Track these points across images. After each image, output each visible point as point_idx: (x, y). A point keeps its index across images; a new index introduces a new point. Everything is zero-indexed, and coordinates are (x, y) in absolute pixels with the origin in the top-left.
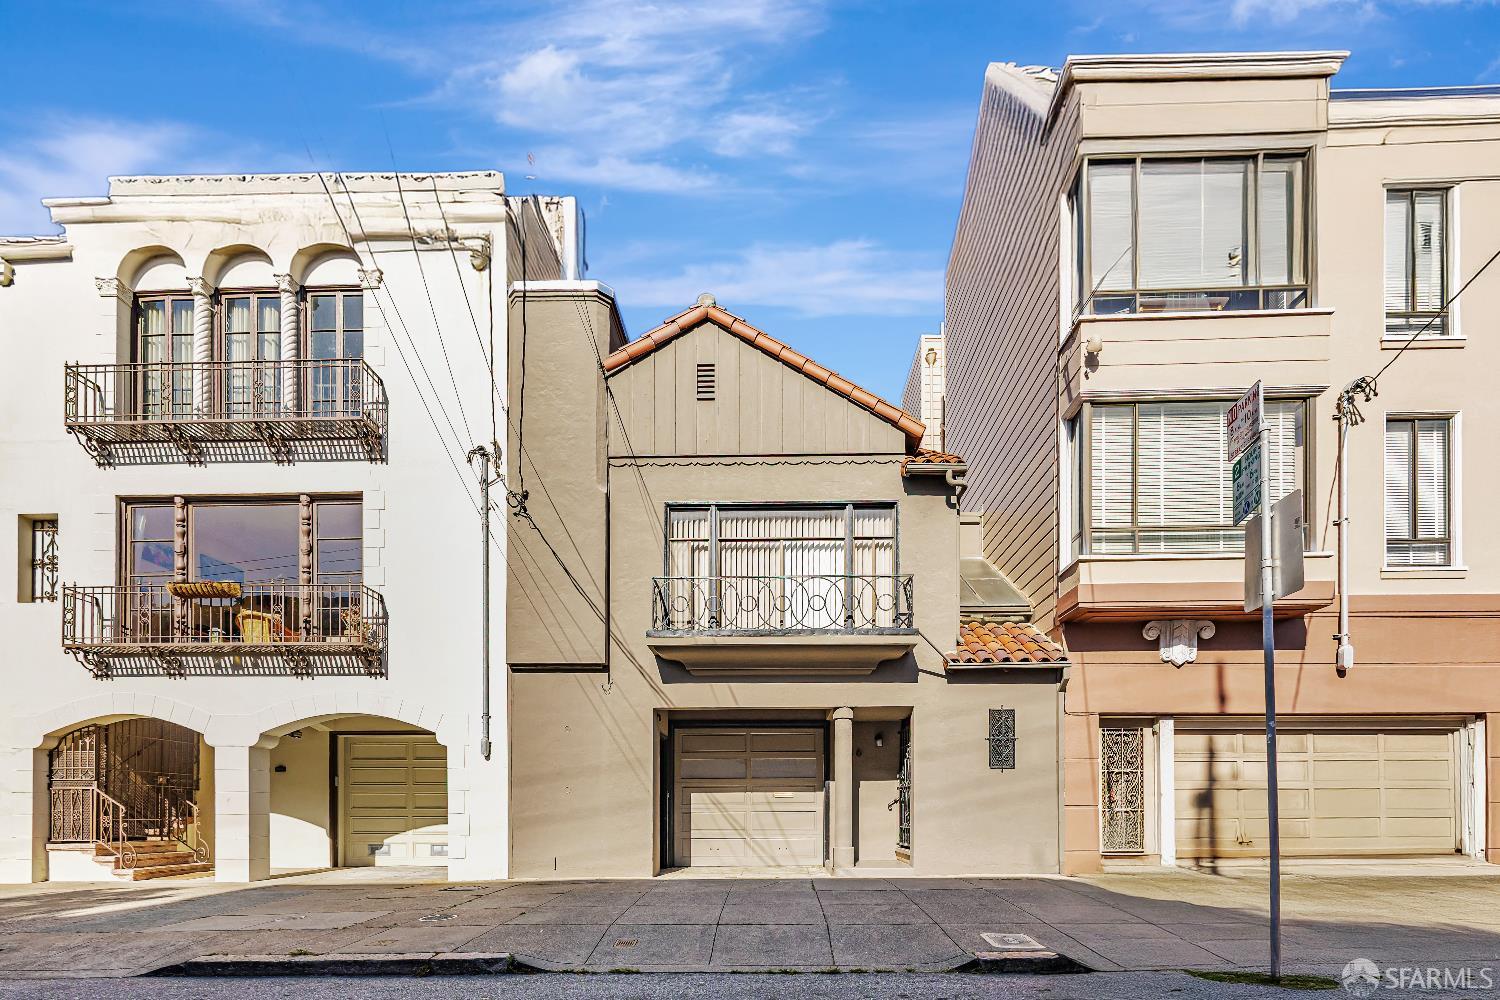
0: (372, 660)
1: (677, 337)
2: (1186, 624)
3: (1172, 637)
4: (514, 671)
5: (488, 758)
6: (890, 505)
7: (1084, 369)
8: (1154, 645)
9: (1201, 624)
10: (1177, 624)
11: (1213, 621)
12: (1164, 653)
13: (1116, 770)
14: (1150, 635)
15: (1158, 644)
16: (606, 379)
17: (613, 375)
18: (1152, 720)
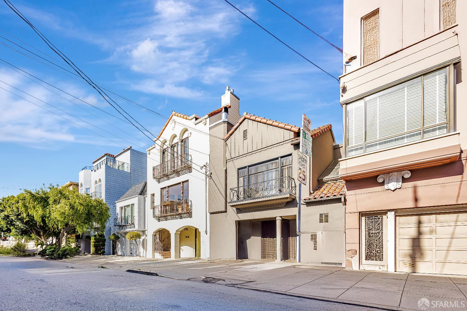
0: (189, 214)
1: (239, 126)
2: (395, 174)
3: (389, 180)
4: (211, 214)
5: (207, 234)
6: (291, 155)
7: (341, 94)
8: (383, 184)
9: (403, 172)
10: (391, 174)
11: (409, 170)
12: (386, 186)
13: (372, 232)
14: (380, 180)
15: (384, 183)
16: (226, 141)
17: (227, 140)
18: (385, 212)
